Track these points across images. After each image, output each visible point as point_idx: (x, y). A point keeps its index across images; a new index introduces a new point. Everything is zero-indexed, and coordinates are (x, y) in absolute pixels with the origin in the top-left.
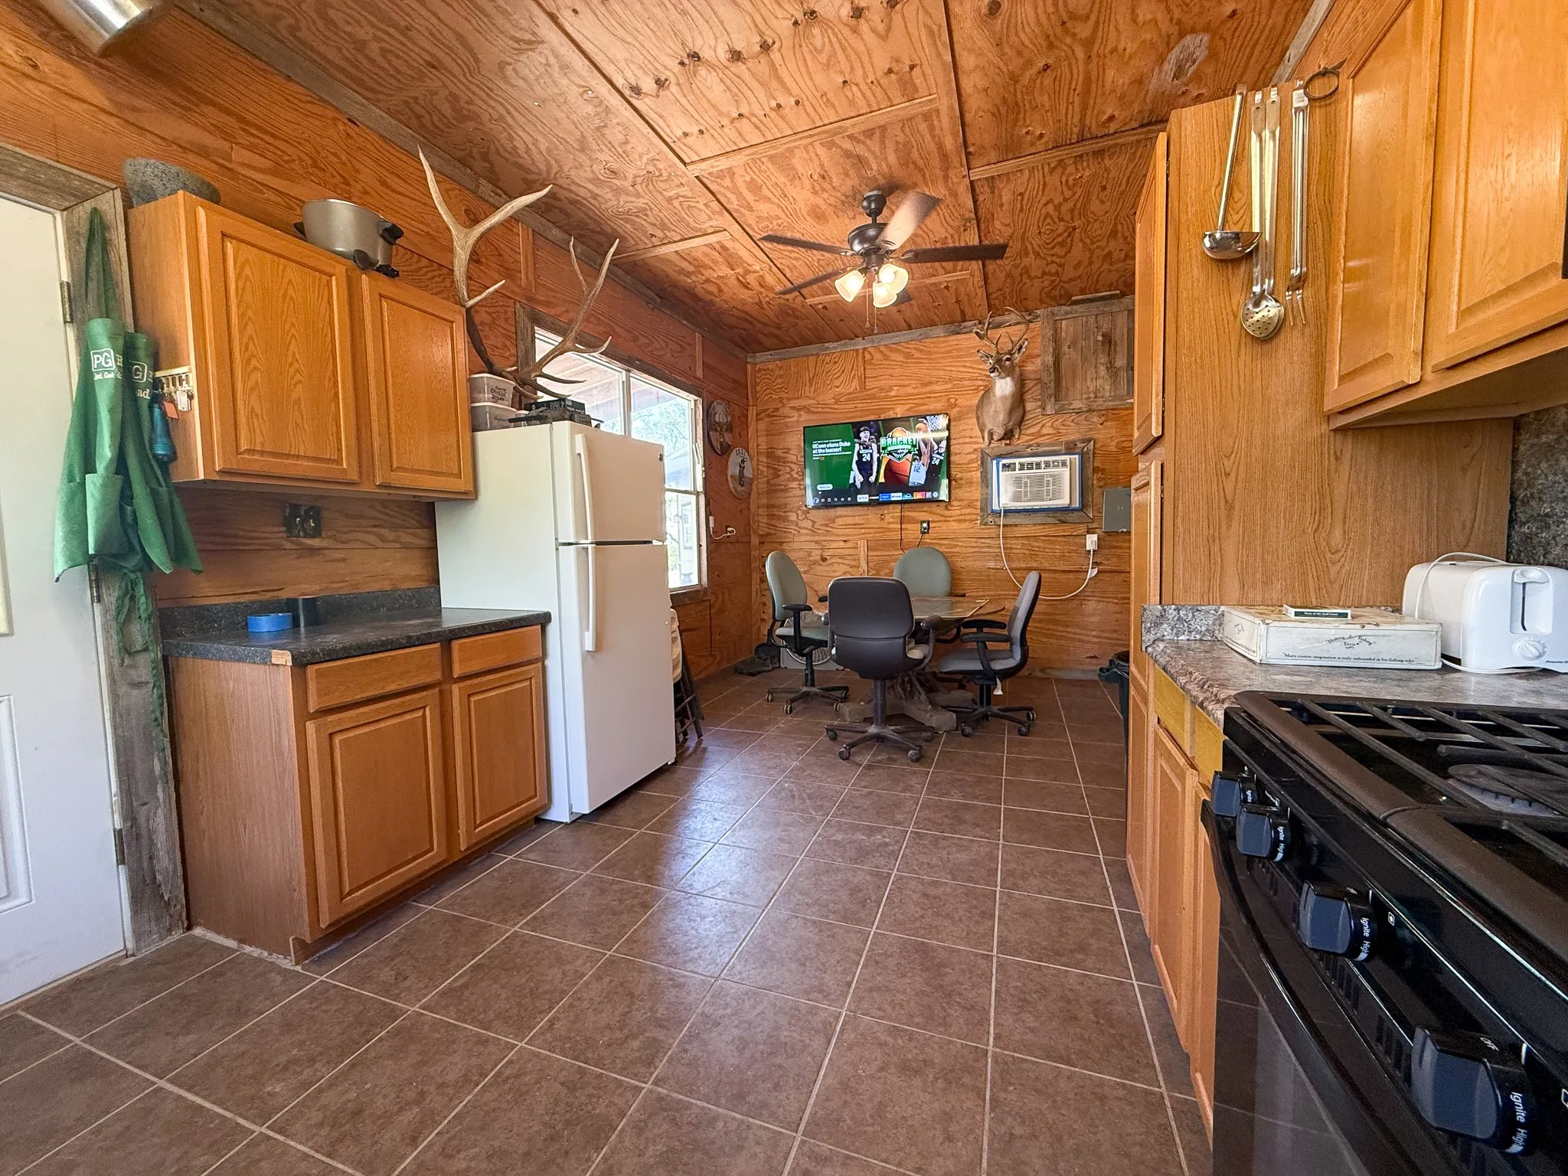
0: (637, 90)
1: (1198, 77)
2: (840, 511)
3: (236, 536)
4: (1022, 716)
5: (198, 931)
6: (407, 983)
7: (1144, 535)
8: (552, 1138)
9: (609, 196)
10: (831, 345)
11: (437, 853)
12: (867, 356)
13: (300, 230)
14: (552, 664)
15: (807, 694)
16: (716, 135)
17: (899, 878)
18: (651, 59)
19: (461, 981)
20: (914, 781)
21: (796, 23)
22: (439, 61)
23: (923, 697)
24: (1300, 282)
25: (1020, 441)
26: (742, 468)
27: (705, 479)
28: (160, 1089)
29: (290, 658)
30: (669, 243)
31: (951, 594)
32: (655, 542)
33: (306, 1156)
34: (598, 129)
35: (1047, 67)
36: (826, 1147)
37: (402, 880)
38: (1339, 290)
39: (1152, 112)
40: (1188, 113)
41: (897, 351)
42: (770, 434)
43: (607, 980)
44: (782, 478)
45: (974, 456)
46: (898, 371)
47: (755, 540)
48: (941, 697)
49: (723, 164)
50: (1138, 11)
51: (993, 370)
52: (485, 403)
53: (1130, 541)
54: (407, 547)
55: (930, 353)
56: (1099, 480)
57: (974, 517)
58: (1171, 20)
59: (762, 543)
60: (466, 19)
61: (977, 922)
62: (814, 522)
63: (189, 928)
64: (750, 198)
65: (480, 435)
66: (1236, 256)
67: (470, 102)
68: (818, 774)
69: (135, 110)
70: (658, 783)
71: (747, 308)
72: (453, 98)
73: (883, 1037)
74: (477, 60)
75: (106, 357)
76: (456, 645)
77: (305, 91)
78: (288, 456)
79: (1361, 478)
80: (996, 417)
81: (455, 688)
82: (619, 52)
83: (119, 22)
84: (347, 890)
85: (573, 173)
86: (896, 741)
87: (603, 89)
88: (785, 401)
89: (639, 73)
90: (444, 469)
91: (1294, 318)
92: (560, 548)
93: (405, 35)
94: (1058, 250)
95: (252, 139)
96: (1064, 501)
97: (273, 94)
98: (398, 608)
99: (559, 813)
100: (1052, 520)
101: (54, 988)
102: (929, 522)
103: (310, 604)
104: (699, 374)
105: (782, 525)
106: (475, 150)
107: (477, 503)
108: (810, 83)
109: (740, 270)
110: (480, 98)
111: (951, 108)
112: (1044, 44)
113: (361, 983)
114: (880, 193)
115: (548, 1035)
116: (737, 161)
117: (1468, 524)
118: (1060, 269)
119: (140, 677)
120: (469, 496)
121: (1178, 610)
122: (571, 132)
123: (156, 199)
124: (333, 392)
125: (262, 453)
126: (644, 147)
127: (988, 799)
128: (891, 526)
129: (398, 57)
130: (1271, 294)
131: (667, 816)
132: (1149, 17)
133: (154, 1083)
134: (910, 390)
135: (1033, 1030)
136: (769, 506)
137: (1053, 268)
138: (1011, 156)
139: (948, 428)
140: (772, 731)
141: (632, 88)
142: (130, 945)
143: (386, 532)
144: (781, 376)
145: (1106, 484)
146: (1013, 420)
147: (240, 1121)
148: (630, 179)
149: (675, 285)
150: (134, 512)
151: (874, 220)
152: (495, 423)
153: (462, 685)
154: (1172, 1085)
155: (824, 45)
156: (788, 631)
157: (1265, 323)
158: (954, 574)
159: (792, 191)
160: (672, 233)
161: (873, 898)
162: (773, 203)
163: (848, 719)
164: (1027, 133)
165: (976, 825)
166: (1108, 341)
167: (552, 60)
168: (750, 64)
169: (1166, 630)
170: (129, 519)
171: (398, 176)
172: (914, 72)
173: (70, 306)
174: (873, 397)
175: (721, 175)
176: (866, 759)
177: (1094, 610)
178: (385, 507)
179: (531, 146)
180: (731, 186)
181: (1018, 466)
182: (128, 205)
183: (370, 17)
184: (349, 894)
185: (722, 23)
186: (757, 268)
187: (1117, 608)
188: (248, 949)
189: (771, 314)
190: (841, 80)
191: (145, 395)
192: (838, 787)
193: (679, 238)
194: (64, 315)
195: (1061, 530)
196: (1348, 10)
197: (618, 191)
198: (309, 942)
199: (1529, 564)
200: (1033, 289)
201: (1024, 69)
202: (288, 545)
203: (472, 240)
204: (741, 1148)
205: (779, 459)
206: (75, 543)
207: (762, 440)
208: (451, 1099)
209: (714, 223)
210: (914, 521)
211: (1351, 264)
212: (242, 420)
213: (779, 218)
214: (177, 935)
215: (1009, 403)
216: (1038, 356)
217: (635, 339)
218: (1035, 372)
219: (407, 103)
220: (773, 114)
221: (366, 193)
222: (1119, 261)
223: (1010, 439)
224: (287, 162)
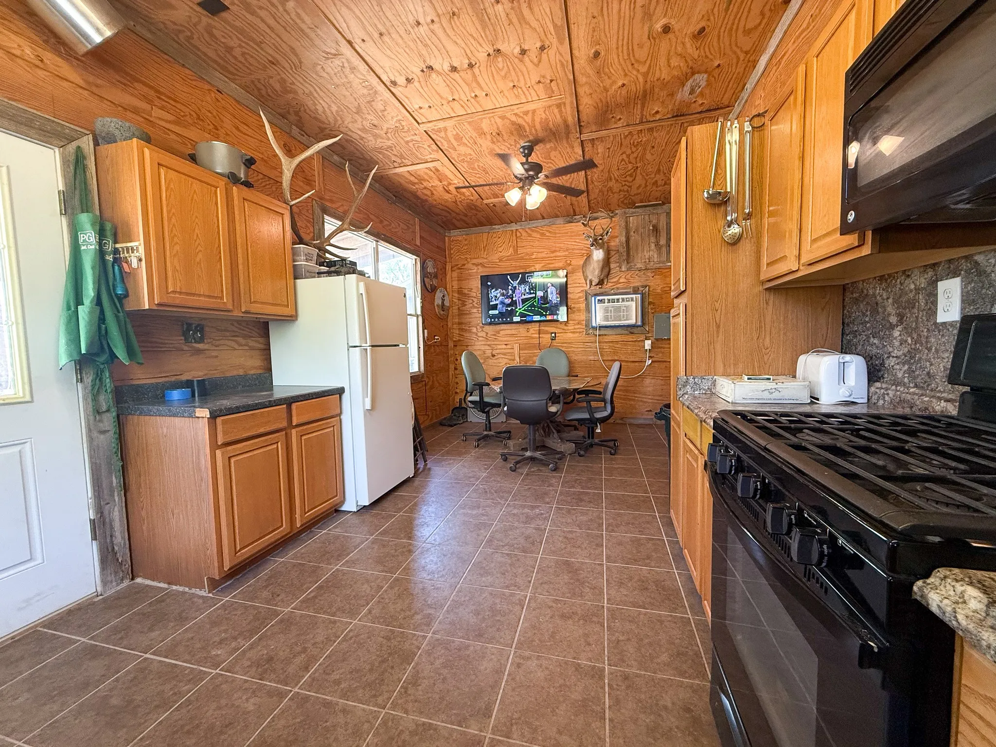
0: (394, 83)
1: (702, 94)
2: (503, 327)
3: (156, 343)
4: (611, 444)
5: (139, 580)
6: (280, 598)
7: (678, 340)
8: (383, 662)
9: (371, 138)
10: (497, 227)
11: (285, 528)
12: (518, 234)
13: (193, 158)
14: (345, 417)
15: (487, 436)
16: (438, 109)
17: (550, 531)
18: (405, 68)
19: (312, 595)
20: (554, 481)
21: (489, 55)
22: (278, 61)
23: (556, 435)
24: (749, 216)
25: (607, 286)
26: (443, 300)
27: (422, 307)
28: (146, 659)
29: (208, 413)
30: (404, 166)
31: (569, 376)
32: (401, 346)
33: (246, 681)
34: (368, 102)
35: (624, 85)
36: (527, 653)
37: (266, 544)
38: (766, 221)
39: (678, 109)
40: (696, 128)
41: (537, 232)
42: (460, 279)
43: (397, 589)
44: (467, 307)
45: (581, 295)
46: (537, 243)
47: (451, 344)
48: (565, 435)
49: (441, 125)
50: (671, 61)
51: (592, 245)
52: (301, 262)
53: (670, 344)
54: (252, 349)
55: (555, 233)
56: (652, 309)
57: (581, 330)
58: (688, 66)
59: (455, 346)
60: (297, 39)
61: (595, 549)
62: (487, 333)
63: (133, 579)
64: (455, 144)
65: (298, 281)
66: (718, 202)
67: (293, 83)
68: (499, 479)
69: (97, 86)
70: (404, 487)
71: (447, 204)
72: (283, 81)
73: (551, 604)
74: (301, 62)
75: (89, 236)
76: (294, 406)
77: (193, 74)
78: (194, 295)
79: (778, 312)
80: (594, 272)
81: (294, 431)
82: (387, 63)
83: (98, 39)
84: (238, 548)
85: (350, 126)
86: (542, 460)
87: (375, 81)
88: (469, 260)
89: (397, 74)
90: (279, 302)
91: (747, 234)
92: (350, 349)
93: (258, 46)
94: (628, 178)
95: (164, 103)
96: (632, 321)
97: (175, 75)
98: (248, 386)
99: (350, 506)
100: (626, 332)
101: (59, 614)
102: (555, 333)
103: (201, 383)
104: (418, 243)
105: (468, 335)
106: (291, 110)
107: (297, 323)
108: (495, 86)
109: (445, 183)
110: (299, 81)
111: (572, 103)
112: (623, 74)
113: (252, 599)
114: (530, 144)
115: (369, 617)
116: (449, 124)
117: (825, 335)
118: (629, 189)
119: (105, 427)
120: (292, 318)
121: (694, 378)
122: (351, 103)
123: (115, 142)
124: (218, 257)
125: (180, 293)
126: (394, 115)
127: (596, 489)
128: (533, 335)
129: (252, 57)
130: (736, 221)
131: (413, 505)
132: (676, 64)
133: (143, 656)
134: (543, 255)
135: (626, 595)
136: (460, 323)
137: (626, 188)
138: (603, 128)
139: (566, 276)
140: (468, 457)
141: (392, 82)
142: (99, 589)
143: (240, 340)
144: (466, 245)
145: (655, 311)
146: (603, 274)
147: (202, 668)
148: (385, 130)
149: (405, 190)
150: (106, 328)
151: (527, 160)
152: (308, 274)
153: (298, 429)
154: (694, 613)
155: (504, 67)
156: (476, 398)
157: (734, 235)
158: (571, 364)
159: (480, 141)
160: (407, 161)
161: (538, 541)
162: (468, 147)
163: (512, 448)
164: (613, 117)
165: (590, 502)
166: (656, 229)
167: (346, 65)
168: (462, 73)
169: (688, 389)
170: (103, 332)
171: (245, 124)
172: (552, 84)
173: (65, 205)
174: (522, 258)
175: (439, 130)
176: (525, 470)
177: (650, 385)
178: (240, 324)
179: (326, 109)
180: (444, 136)
181: (606, 301)
182: (96, 144)
183: (239, 36)
184: (239, 551)
185: (447, 52)
186: (456, 182)
187: (662, 382)
188: (174, 587)
189: (461, 207)
190: (512, 85)
191: (110, 258)
192: (511, 486)
193: (411, 163)
194: (61, 210)
195: (630, 338)
196: (773, 71)
197: (376, 136)
198: (217, 578)
199: (846, 353)
200: (614, 199)
201: (611, 85)
202: (186, 348)
203: (294, 165)
204: (484, 657)
205: (465, 295)
206: (73, 347)
207: (455, 284)
208: (322, 649)
209: (432, 156)
210: (546, 332)
211: (771, 208)
212: (170, 274)
213: (471, 155)
214: (126, 583)
215: (601, 264)
216: (617, 237)
217: (381, 222)
218: (616, 246)
219: (253, 82)
220: (472, 100)
221: (227, 134)
222: (661, 185)
223: (601, 285)
224: (182, 116)
